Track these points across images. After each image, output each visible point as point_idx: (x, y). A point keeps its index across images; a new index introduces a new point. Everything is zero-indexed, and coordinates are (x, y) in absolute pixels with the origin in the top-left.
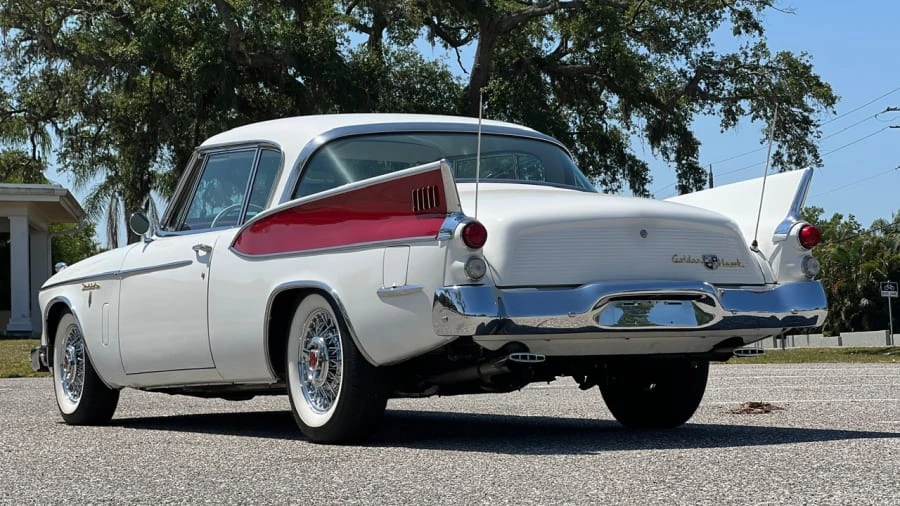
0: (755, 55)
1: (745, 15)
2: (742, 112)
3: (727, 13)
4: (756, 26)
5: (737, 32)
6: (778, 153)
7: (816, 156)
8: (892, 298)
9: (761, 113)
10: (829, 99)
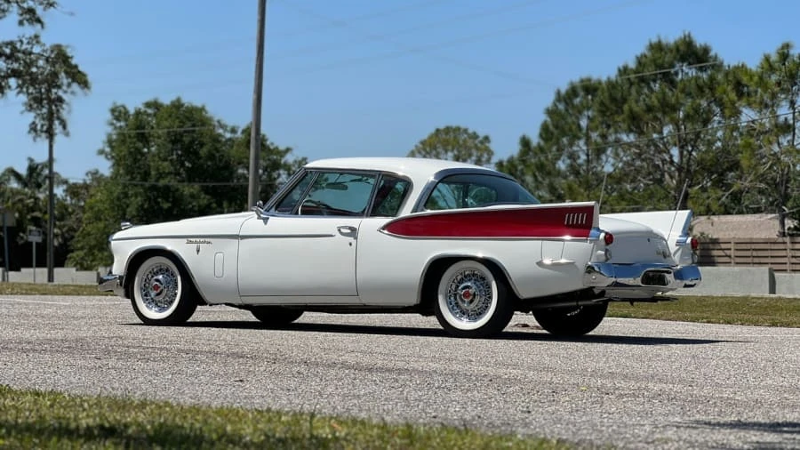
0: (28, 43)
1: (31, 11)
2: (10, 87)
3: (14, 8)
4: (39, 21)
5: (21, 23)
6: (34, 123)
7: (64, 127)
8: (37, 243)
9: (25, 90)
10: (84, 84)
